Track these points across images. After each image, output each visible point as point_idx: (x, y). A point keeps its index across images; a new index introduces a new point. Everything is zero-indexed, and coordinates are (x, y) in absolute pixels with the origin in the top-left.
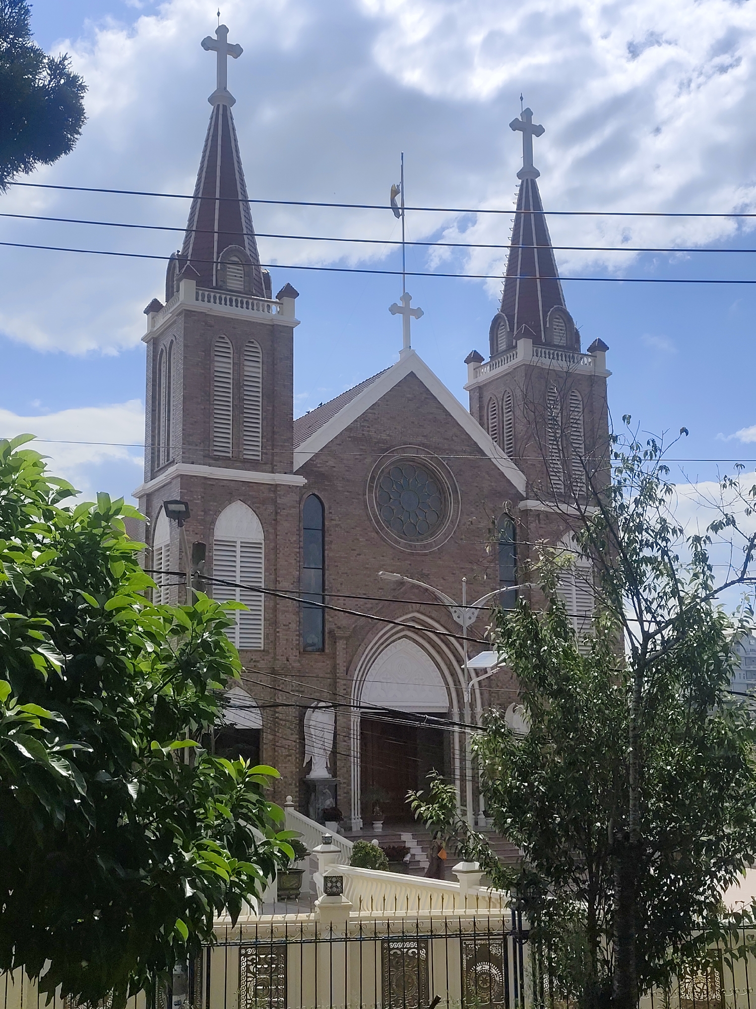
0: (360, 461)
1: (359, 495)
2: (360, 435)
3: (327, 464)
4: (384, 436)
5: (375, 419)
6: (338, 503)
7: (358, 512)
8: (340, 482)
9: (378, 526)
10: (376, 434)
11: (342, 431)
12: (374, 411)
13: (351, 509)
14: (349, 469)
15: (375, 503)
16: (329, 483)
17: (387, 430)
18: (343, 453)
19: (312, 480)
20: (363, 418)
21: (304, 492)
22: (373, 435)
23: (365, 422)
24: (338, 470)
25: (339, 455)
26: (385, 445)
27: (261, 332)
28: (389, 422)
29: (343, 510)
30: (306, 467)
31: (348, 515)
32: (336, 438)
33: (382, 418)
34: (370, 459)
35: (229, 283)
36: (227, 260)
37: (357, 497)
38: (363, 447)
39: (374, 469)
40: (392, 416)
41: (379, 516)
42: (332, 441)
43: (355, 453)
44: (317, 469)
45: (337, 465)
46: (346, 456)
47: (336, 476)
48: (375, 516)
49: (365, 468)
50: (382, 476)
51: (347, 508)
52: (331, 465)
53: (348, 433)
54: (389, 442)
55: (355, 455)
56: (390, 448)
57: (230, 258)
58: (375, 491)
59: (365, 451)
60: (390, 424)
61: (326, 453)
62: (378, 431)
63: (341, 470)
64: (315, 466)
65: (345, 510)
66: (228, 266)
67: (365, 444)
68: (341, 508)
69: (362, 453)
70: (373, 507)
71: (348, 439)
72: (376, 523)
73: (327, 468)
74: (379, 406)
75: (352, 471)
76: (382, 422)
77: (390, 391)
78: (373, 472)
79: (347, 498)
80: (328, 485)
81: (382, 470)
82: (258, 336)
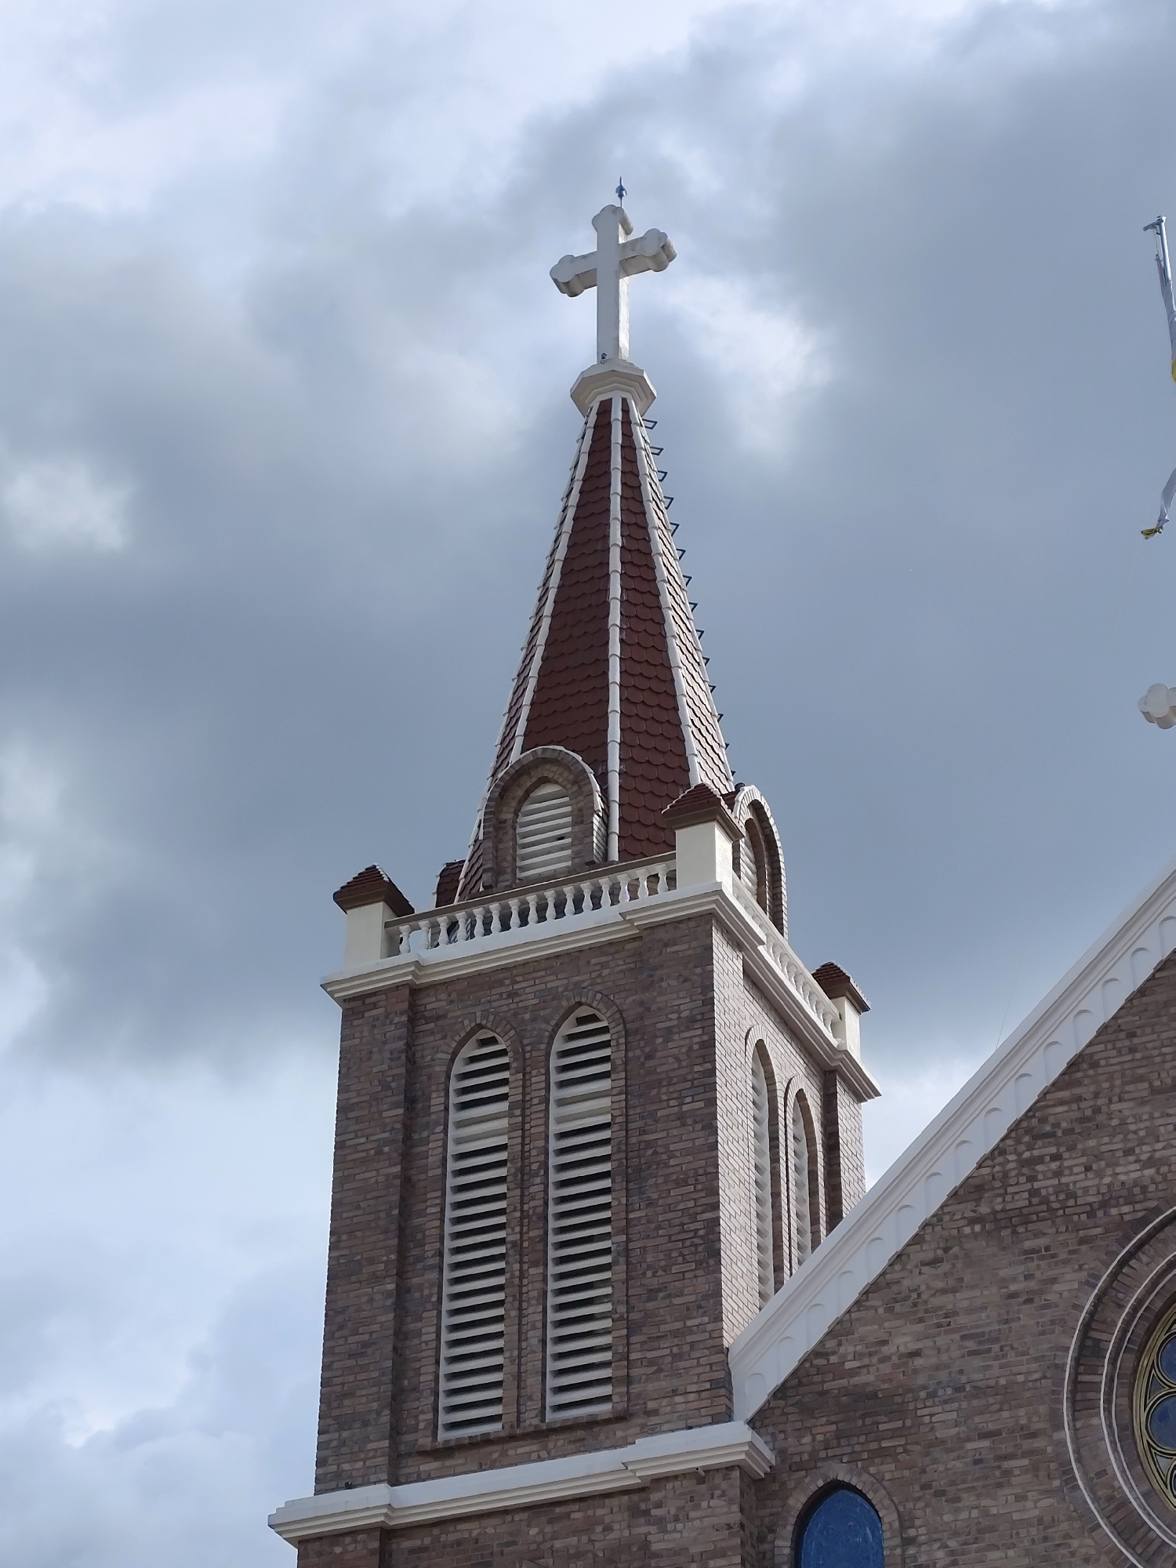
0: (1029, 1301)
1: (1034, 1435)
2: (1022, 1201)
3: (885, 1350)
4: (1129, 1172)
5: (1083, 1120)
6: (939, 1493)
7: (1033, 1508)
8: (947, 1407)
9: (1132, 1548)
10: (1090, 1175)
11: (942, 1207)
12: (1077, 1091)
13: (999, 1504)
14: (981, 1343)
15: (1115, 1450)
16: (899, 1424)
17: (1141, 1143)
18: (954, 1291)
19: (824, 1429)
20: (1028, 1131)
21: (791, 1485)
22: (1076, 1179)
23: (1040, 1143)
24: (933, 1361)
25: (936, 1301)
26: (1138, 1207)
27: (606, 972)
28: (1147, 1109)
29: (964, 1515)
30: (801, 1384)
31: (992, 1529)
32: (917, 1240)
33: (1115, 1107)
34: (1068, 1281)
35: (524, 869)
36: (514, 804)
37: (1027, 1444)
38: (1041, 1242)
39: (1092, 1314)
40: (1157, 1083)
41: (1136, 1499)
42: (899, 1257)
43: (1004, 1273)
44: (844, 1382)
45: (929, 1343)
46: (962, 1300)
47: (924, 1388)
48: (1118, 1508)
49: (1053, 1322)
50: (1149, 1332)
51: (984, 1502)
52: (902, 1349)
53: (967, 1209)
54: (1152, 1188)
55: (1003, 1282)
56: (1157, 1211)
57: (527, 793)
58: (1108, 1401)
59: (1047, 1254)
60: (1152, 1118)
61: (881, 1311)
62: (1098, 1157)
63: (944, 1357)
64: (838, 1371)
65: (975, 1513)
66: (522, 819)
67: (1046, 1227)
68: (957, 1511)
69: (1032, 1265)
70: (1102, 1473)
71: (967, 1230)
72: (1119, 1535)
73: (885, 1368)
74: (1095, 1065)
75: (996, 1347)
76: (1115, 1122)
77: (1142, 992)
78: (1087, 1326)
79: (980, 1461)
80: (894, 1434)
81: (1135, 1309)
82: (598, 988)
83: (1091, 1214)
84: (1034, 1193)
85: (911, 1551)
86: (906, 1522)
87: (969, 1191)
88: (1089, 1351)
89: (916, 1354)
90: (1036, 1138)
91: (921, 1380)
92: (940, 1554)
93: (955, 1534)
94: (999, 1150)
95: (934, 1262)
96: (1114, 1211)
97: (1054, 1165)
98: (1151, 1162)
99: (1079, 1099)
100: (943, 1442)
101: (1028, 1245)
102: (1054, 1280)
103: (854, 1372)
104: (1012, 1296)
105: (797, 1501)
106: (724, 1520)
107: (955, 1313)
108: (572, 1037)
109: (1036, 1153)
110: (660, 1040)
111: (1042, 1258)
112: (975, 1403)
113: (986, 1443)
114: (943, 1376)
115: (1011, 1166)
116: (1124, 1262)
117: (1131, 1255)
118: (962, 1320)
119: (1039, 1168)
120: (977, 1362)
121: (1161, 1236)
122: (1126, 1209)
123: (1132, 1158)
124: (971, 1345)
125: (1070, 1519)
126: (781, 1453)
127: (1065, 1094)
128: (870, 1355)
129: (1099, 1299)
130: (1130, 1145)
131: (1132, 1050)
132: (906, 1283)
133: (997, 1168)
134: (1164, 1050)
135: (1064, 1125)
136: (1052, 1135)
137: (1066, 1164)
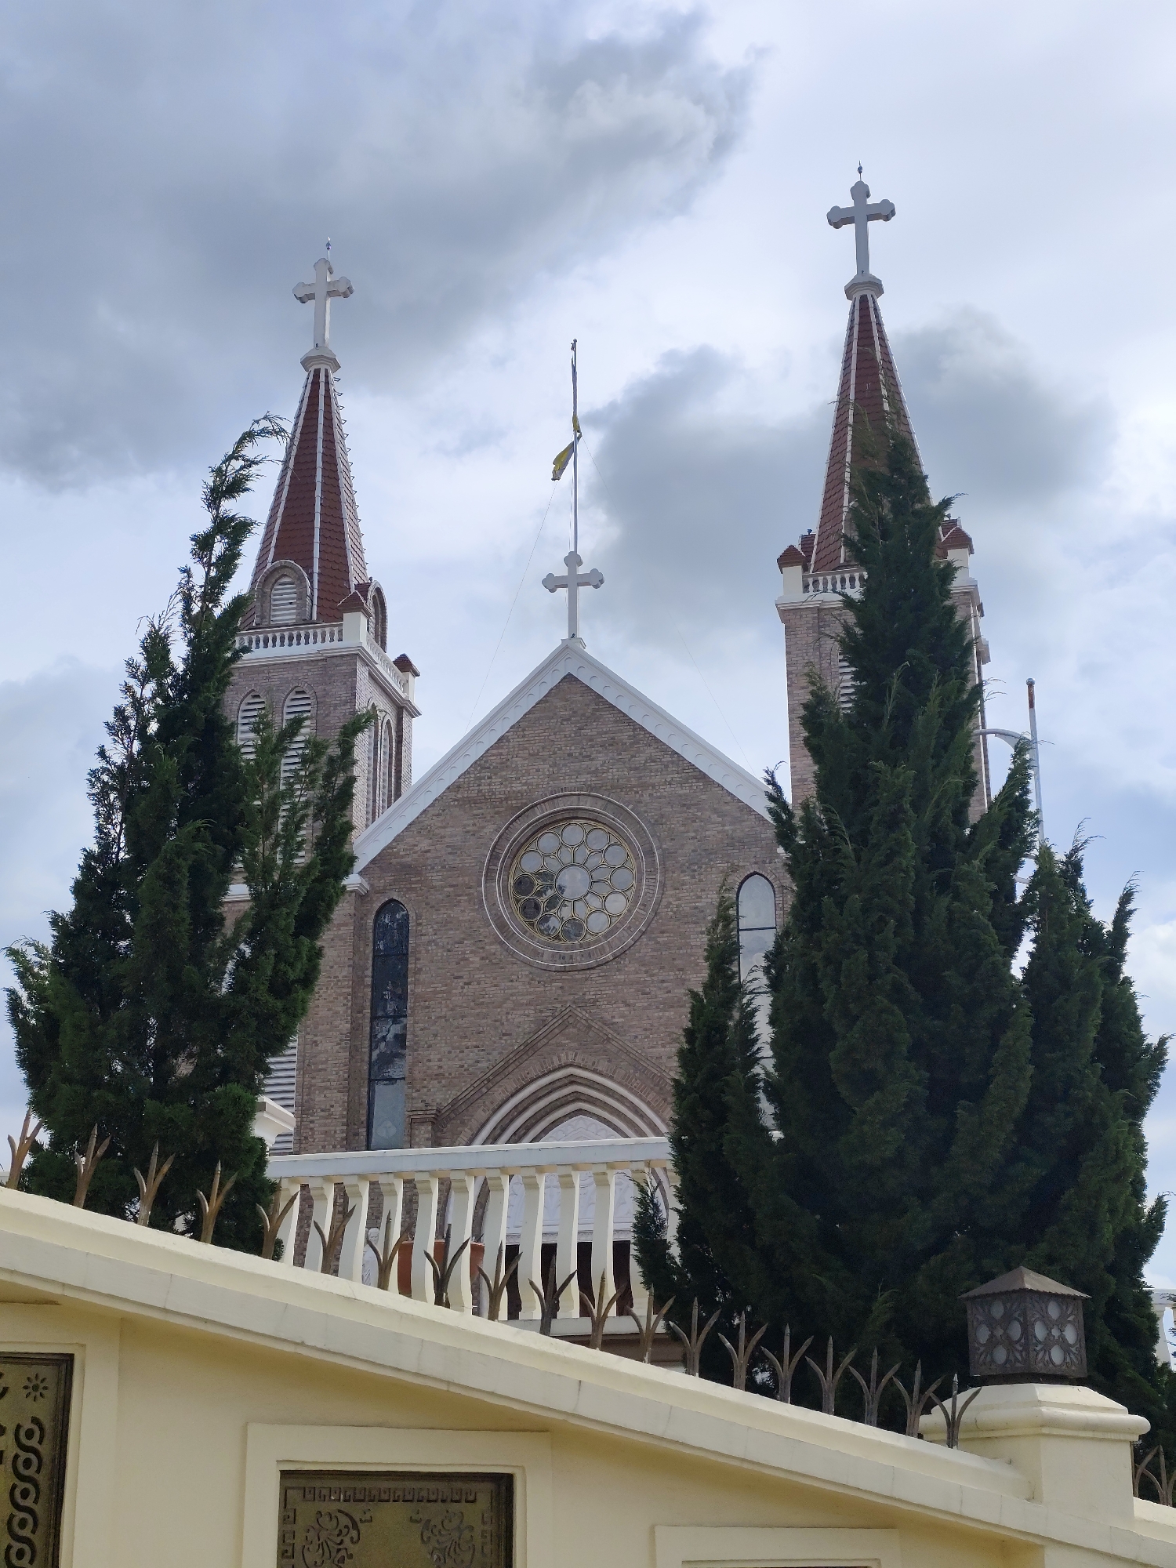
0: (473, 835)
1: (470, 888)
2: (474, 794)
3: (416, 849)
4: (517, 787)
5: (501, 763)
6: (432, 907)
7: (467, 916)
8: (438, 874)
9: (502, 934)
10: (502, 786)
11: (443, 793)
12: (500, 751)
13: (455, 913)
14: (454, 850)
15: (500, 896)
16: (419, 878)
17: (523, 776)
18: (444, 827)
19: (389, 879)
20: (479, 765)
21: (375, 899)
22: (497, 788)
23: (483, 771)
24: (434, 855)
25: (437, 831)
26: (519, 801)
27: (310, 674)
28: (527, 762)
29: (441, 916)
30: (381, 859)
31: (451, 922)
32: (432, 805)
33: (514, 759)
34: (490, 828)
35: (274, 616)
36: (271, 585)
37: (467, 891)
38: (480, 811)
39: (497, 842)
40: (531, 752)
41: (506, 916)
42: (425, 811)
43: (465, 822)
44: (398, 860)
45: (433, 848)
46: (449, 831)
47: (430, 865)
48: (498, 918)
49: (482, 844)
50: (518, 851)
51: (449, 912)
52: (423, 849)
53: (452, 795)
54: (525, 794)
55: (465, 826)
56: (526, 804)
57: (276, 581)
58: (499, 877)
59: (483, 816)
60: (528, 766)
61: (415, 833)
62: (506, 780)
63: (439, 854)
64: (396, 855)
65: (445, 916)
66: (274, 592)
67: (483, 805)
68: (439, 914)
69: (476, 821)
70: (494, 904)
71: (452, 803)
72: (498, 928)
73: (415, 856)
74: (508, 741)
75: (459, 852)
76: (513, 766)
77: (529, 712)
78: (494, 847)
79: (449, 896)
80: (417, 882)
81: (513, 842)
82: (306, 680)
83: (501, 802)
84: (480, 791)
85: (420, 928)
86: (419, 917)
87: (455, 787)
88: (494, 857)
89: (428, 851)
90: (482, 768)
91: (429, 862)
92: (431, 930)
93: (437, 923)
94: (467, 772)
95: (438, 815)
96: (510, 802)
97: (488, 781)
98: (525, 784)
99: (501, 754)
100: (435, 887)
101: (475, 812)
102: (484, 827)
103: (402, 857)
104: (468, 832)
105: (377, 905)
106: (349, 912)
107: (445, 837)
108: (293, 700)
109: (482, 775)
110: (332, 708)
111: (480, 818)
112: (449, 873)
113: (452, 889)
114: (437, 861)
115: (472, 779)
116: (511, 823)
117: (514, 820)
118: (447, 840)
119: (483, 781)
120: (451, 857)
121: (526, 814)
122: (514, 802)
123: (518, 782)
124: (449, 850)
125: (480, 921)
126: (372, 885)
127: (494, 752)
128: (410, 850)
129: (500, 837)
130: (519, 776)
131: (524, 736)
132: (427, 822)
133: (466, 780)
134: (536, 738)
135: (494, 764)
136: (489, 768)
137: (493, 781)
